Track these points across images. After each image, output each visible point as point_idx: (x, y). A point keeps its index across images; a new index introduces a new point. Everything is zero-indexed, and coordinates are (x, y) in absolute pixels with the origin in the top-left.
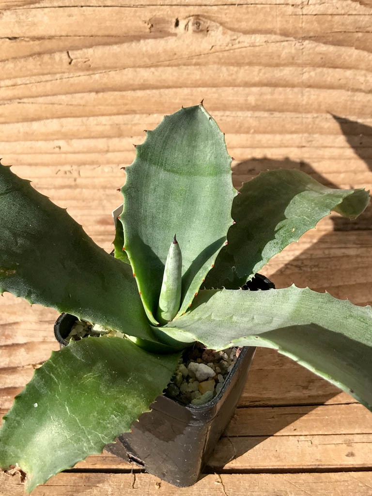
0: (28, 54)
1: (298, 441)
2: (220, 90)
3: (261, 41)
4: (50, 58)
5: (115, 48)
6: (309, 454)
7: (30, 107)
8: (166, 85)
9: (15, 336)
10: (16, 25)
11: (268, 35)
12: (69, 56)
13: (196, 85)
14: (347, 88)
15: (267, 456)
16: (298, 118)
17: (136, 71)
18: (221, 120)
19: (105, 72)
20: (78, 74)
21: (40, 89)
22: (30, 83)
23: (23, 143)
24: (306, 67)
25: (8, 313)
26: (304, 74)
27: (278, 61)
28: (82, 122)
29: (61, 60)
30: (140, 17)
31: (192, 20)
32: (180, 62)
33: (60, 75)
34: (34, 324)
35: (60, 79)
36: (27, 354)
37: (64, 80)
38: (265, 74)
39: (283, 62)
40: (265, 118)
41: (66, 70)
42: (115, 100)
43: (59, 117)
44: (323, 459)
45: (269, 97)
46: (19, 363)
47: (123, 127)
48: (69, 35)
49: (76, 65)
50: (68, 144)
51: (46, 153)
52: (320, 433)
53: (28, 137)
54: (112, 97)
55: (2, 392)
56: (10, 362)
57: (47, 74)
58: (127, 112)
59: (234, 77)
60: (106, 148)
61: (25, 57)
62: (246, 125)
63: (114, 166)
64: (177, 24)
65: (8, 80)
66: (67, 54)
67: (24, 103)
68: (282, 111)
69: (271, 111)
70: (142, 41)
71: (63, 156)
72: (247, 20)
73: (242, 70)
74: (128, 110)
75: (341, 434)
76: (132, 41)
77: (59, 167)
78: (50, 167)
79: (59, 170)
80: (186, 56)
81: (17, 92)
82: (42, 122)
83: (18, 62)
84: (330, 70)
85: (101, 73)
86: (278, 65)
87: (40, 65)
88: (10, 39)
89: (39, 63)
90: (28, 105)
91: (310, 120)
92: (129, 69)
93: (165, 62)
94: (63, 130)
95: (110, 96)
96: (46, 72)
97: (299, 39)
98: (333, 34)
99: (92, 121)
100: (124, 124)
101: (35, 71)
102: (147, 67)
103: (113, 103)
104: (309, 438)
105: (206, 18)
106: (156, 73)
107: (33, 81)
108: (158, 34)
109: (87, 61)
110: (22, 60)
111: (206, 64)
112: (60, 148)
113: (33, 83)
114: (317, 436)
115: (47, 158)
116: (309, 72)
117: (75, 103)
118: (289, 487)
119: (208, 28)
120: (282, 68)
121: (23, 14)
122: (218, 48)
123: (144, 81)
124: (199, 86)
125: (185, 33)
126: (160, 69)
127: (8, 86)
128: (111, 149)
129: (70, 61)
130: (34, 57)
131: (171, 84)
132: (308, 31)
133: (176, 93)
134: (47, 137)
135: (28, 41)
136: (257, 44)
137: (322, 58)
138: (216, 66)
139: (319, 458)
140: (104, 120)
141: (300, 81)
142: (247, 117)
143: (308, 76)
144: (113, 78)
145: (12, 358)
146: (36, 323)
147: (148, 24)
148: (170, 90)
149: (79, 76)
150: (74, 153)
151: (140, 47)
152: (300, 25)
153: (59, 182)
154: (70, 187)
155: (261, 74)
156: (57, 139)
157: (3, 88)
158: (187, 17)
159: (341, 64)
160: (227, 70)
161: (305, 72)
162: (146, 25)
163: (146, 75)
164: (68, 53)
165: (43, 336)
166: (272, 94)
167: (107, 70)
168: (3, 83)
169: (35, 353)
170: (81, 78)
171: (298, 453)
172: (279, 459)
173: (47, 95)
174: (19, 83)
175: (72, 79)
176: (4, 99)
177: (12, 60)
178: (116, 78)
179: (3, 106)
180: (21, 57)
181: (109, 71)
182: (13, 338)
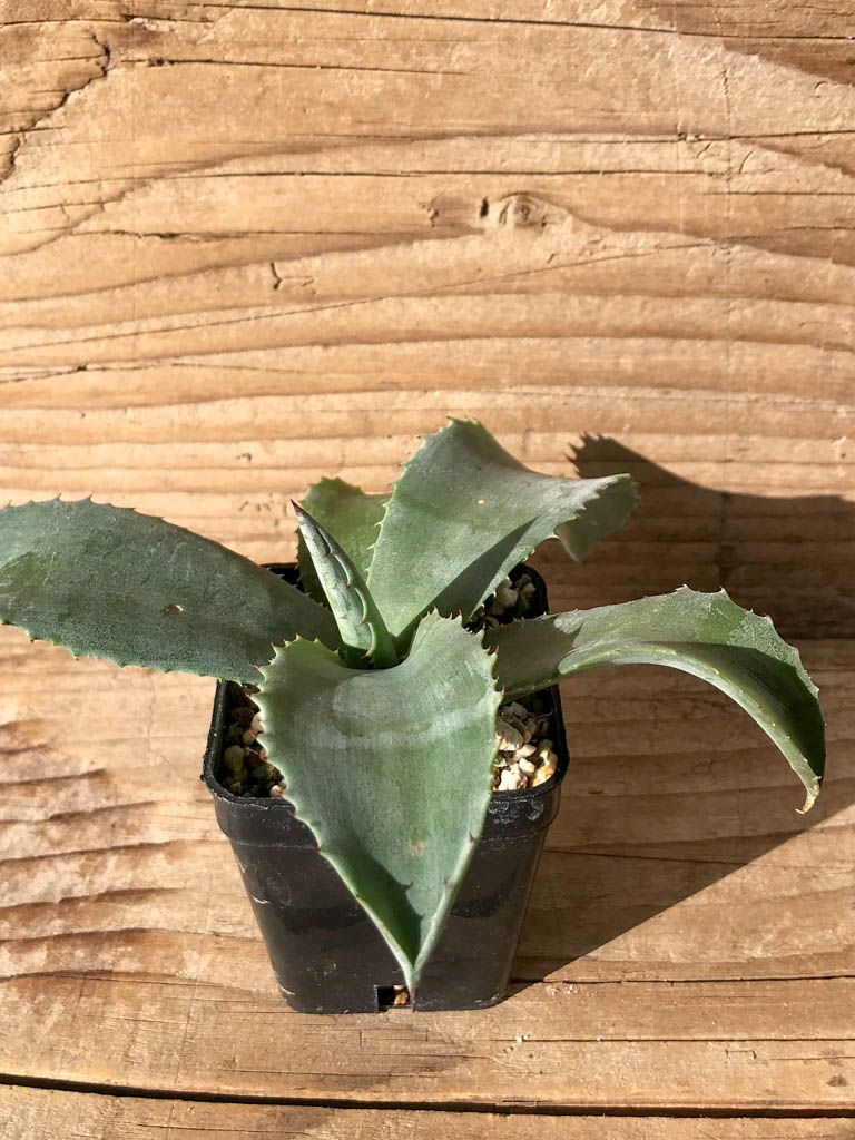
0: (196, 267)
1: (727, 1052)
2: (566, 342)
3: (647, 246)
4: (239, 277)
5: (365, 258)
6: (750, 1078)
7: (197, 375)
8: (460, 331)
9: (147, 828)
10: (176, 209)
11: (662, 234)
12: (275, 274)
13: (518, 333)
14: (815, 342)
16: (718, 401)
17: (402, 304)
18: (566, 404)
19: (343, 305)
20: (290, 310)
21: (216, 337)
22: (198, 326)
23: (178, 446)
24: (735, 298)
25: (134, 783)
26: (732, 314)
27: (680, 286)
28: (296, 406)
29: (259, 279)
30: (414, 197)
31: (514, 202)
32: (488, 287)
33: (257, 309)
34: (185, 805)
35: (256, 318)
36: (170, 863)
37: (263, 321)
38: (654, 311)
39: (690, 289)
40: (654, 400)
41: (268, 301)
42: (360, 360)
43: (251, 395)
44: (780, 1090)
45: (661, 358)
46: (152, 883)
47: (374, 417)
48: (276, 229)
49: (287, 290)
50: (267, 451)
51: (223, 468)
52: (773, 1037)
53: (191, 433)
54: (355, 355)
55: (116, 938)
56: (135, 879)
57: (230, 308)
58: (383, 386)
59: (593, 317)
60: (339, 459)
61: (189, 274)
62: (615, 415)
64: (484, 211)
65: (155, 319)
66: (269, 268)
67: (183, 365)
68: (687, 387)
69: (666, 386)
70: (416, 244)
71: (256, 473)
72: (621, 203)
73: (609, 304)
74: (384, 383)
75: (816, 1040)
76: (397, 243)
77: (247, 497)
78: (230, 496)
79: (247, 503)
80: (501, 275)
81: (171, 343)
82: (218, 404)
84: (784, 306)
85: (334, 307)
86: (679, 294)
87: (218, 289)
88: (162, 236)
89: (217, 285)
90: (191, 369)
91: (742, 406)
92: (388, 299)
93: (460, 287)
94: (258, 421)
95: (351, 353)
96: (228, 303)
97: (723, 241)
98: (789, 232)
99: (315, 402)
100: (377, 411)
101: (209, 302)
102: (424, 296)
103: (356, 368)
104: (749, 1046)
105: (541, 199)
106: (441, 308)
107: (203, 321)
108: (447, 230)
109: (309, 283)
110: (185, 280)
111: (539, 291)
112: (250, 457)
113: (202, 326)
114: (766, 1042)
115: (224, 478)
116: (742, 309)
117: (281, 366)
119: (544, 218)
120: (687, 300)
121: (188, 188)
122: (562, 259)
123: (418, 323)
124: (525, 336)
125: (499, 228)
126: (450, 300)
127: (153, 332)
128: (348, 460)
129: (276, 281)
130: (207, 273)
131: (469, 330)
132: (741, 226)
133: (479, 350)
134: (226, 435)
135: (197, 242)
136: (640, 251)
137: (767, 281)
138: (558, 296)
139: (770, 1087)
140: (336, 401)
141: (724, 325)
142: (617, 398)
143: (739, 317)
144: (358, 317)
145: (138, 871)
146: (190, 804)
147: (429, 210)
148: (467, 341)
149: (294, 312)
150: (277, 468)
151: (412, 255)
152: (725, 214)
153: (245, 526)
154: (265, 537)
155: (646, 313)
156: (245, 440)
157: (146, 336)
158: (504, 197)
159: (805, 291)
160: (580, 302)
161: (734, 309)
162: (425, 211)
163: (422, 311)
164: (272, 265)
165: (202, 831)
166: (668, 351)
167: (347, 303)
168: (144, 326)
169: (186, 863)
170: (296, 317)
171: (728, 1077)
172: (687, 1088)
173: (228, 351)
174: (177, 324)
175: (278, 319)
176: (145, 357)
177: (165, 280)
178: (364, 316)
179: (144, 371)
180: (183, 274)
181: (351, 304)
182: (141, 833)
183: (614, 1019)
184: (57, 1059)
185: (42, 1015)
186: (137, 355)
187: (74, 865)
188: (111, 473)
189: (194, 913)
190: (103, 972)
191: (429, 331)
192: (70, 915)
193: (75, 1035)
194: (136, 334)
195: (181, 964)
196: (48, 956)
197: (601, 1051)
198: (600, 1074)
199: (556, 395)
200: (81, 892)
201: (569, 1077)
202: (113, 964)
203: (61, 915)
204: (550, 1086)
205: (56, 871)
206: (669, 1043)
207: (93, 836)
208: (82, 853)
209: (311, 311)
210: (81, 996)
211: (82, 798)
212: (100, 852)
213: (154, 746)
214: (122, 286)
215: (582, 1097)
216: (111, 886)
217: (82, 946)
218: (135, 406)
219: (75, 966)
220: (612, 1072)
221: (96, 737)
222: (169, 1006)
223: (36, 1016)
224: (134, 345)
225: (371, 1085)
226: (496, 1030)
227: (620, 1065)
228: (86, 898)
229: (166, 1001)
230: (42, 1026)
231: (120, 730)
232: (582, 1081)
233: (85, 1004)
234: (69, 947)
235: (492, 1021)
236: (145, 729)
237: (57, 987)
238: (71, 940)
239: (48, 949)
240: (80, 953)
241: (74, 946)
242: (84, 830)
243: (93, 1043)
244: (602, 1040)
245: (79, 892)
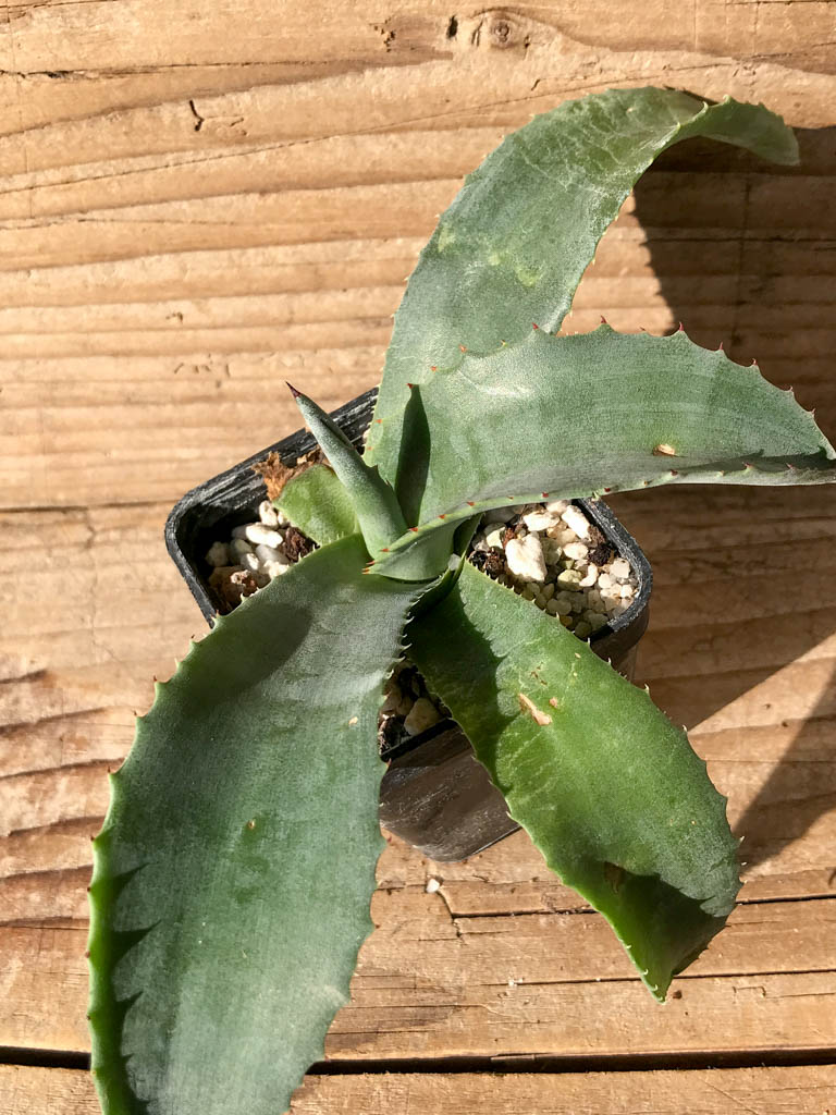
0: (97, 108)
1: (735, 989)
3: (654, 67)
4: (149, 118)
5: (305, 91)
6: (760, 1020)
7: (108, 229)
8: (425, 172)
9: (98, 741)
10: (65, 42)
11: (674, 53)
12: (195, 113)
15: (667, 1026)
17: (354, 143)
19: (281, 146)
20: (217, 154)
21: (130, 187)
22: (106, 176)
23: (95, 308)
25: (81, 686)
28: (230, 258)
29: (175, 121)
30: (362, 17)
31: (490, 20)
32: (458, 120)
33: (175, 155)
35: (176, 164)
37: (185, 166)
40: (657, 240)
41: (188, 145)
42: (305, 208)
43: (175, 251)
44: (792, 1034)
47: (325, 269)
48: (192, 62)
49: (211, 132)
50: (200, 310)
51: (150, 329)
52: (783, 969)
53: (109, 294)
54: (299, 202)
55: (74, 878)
56: (89, 804)
57: (143, 154)
58: (333, 235)
60: (287, 315)
61: (90, 117)
62: (611, 259)
63: (304, 353)
64: (452, 31)
65: (52, 171)
66: (189, 107)
67: (93, 220)
70: (368, 73)
71: (190, 334)
72: (622, 19)
74: (336, 232)
75: (828, 971)
76: (344, 72)
77: (180, 359)
78: (161, 359)
79: (182, 365)
80: (474, 105)
81: (76, 196)
82: (138, 262)
83: (73, 128)
85: (270, 148)
87: (126, 133)
88: (51, 75)
89: (124, 129)
90: (102, 224)
92: (337, 137)
93: (423, 120)
94: (187, 278)
95: (294, 201)
96: (141, 149)
97: (747, 61)
98: (829, 47)
99: (253, 256)
100: (328, 263)
101: (117, 149)
102: (380, 132)
103: (301, 216)
104: (758, 981)
105: (523, 15)
106: (401, 146)
107: (111, 170)
108: (407, 55)
109: (238, 122)
110: (84, 124)
112: (181, 317)
113: (110, 175)
114: (776, 977)
115: (152, 340)
117: (210, 217)
118: (719, 1102)
119: (527, 38)
121: (79, 16)
122: (550, 84)
123: (373, 164)
125: (471, 51)
126: (412, 136)
127: (51, 184)
128: (298, 315)
129: (196, 121)
130: (111, 115)
131: (436, 169)
132: (769, 42)
134: (151, 294)
135: (96, 79)
136: (645, 74)
137: (797, 105)
139: (781, 1030)
140: (280, 253)
142: (613, 240)
144: (300, 158)
145: (92, 794)
147: (383, 32)
148: (434, 182)
149: (220, 157)
150: (214, 327)
151: (363, 85)
152: (752, 29)
153: (181, 388)
154: (206, 399)
156: (174, 299)
157: (43, 189)
158: (477, 14)
162: (378, 33)
163: (377, 150)
164: (191, 103)
167: (286, 143)
168: (40, 178)
170: (224, 161)
171: (736, 1019)
172: (693, 1034)
173: (146, 203)
174: (80, 175)
175: (202, 165)
176: (46, 213)
177: (59, 124)
178: (307, 157)
179: (45, 229)
180: (82, 118)
181: (291, 145)
182: (93, 748)
183: (614, 955)
184: (20, 1026)
186: (35, 211)
187: (22, 789)
188: (20, 339)
190: (62, 920)
191: (388, 173)
192: (22, 851)
193: (36, 998)
194: (32, 188)
197: (600, 993)
198: (601, 1021)
200: (31, 821)
201: (568, 1027)
202: (72, 910)
203: (12, 852)
204: (548, 1037)
207: (39, 752)
208: (29, 774)
209: (242, 154)
210: (40, 949)
211: (24, 706)
212: (48, 772)
214: (8, 135)
215: (583, 1049)
216: (64, 814)
217: (36, 889)
218: (39, 267)
219: (30, 914)
220: (613, 1019)
221: (35, 630)
224: (30, 200)
225: (358, 1044)
226: (488, 973)
227: (621, 1010)
228: (36, 830)
231: (61, 620)
232: (581, 1029)
233: (45, 959)
234: (24, 891)
235: (484, 962)
236: (88, 618)
237: (13, 939)
238: (25, 882)
240: (35, 897)
241: (29, 889)
242: (28, 746)
243: (57, 1006)
244: (602, 981)
245: (29, 822)
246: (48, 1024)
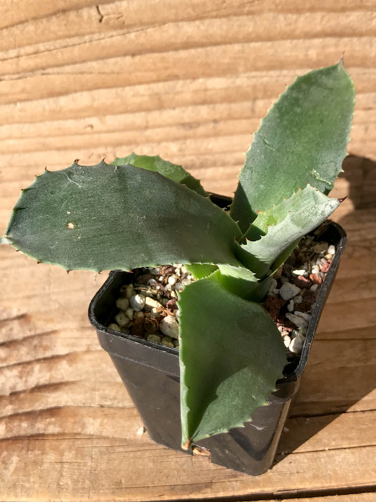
0: (51, 11)
2: (277, 43)
4: (78, 16)
7: (57, 79)
8: (214, 41)
9: (55, 346)
12: (99, 13)
13: (248, 39)
16: (364, 74)
17: (178, 26)
18: (277, 81)
19: (142, 30)
20: (110, 34)
21: (67, 55)
22: (55, 49)
23: (49, 123)
25: (44, 320)
27: (343, 4)
28: (117, 93)
29: (90, 17)
32: (229, 12)
33: (90, 36)
34: (74, 331)
35: (90, 41)
36: (70, 366)
37: (94, 42)
38: (328, 22)
39: (349, 6)
41: (96, 30)
42: (154, 63)
43: (90, 89)
45: (332, 50)
46: (62, 378)
47: (164, 97)
49: (107, 23)
50: (102, 122)
51: (77, 134)
53: (57, 115)
54: (151, 61)
55: (45, 414)
56: (51, 377)
57: (73, 36)
58: (168, 78)
59: (293, 27)
60: (145, 124)
61: (47, 17)
63: (154, 145)
65: (28, 47)
66: (96, 9)
67: (48, 74)
71: (96, 136)
73: (302, 18)
74: (169, 76)
77: (92, 151)
80: (237, 4)
81: (39, 61)
82: (71, 96)
83: (39, 23)
85: (137, 31)
86: (343, 10)
87: (65, 25)
89: (64, 22)
90: (53, 76)
92: (170, 23)
93: (212, 13)
94: (96, 104)
95: (149, 59)
96: (73, 33)
99: (128, 91)
100: (165, 94)
101: (60, 33)
102: (191, 20)
103: (152, 68)
106: (202, 27)
107: (58, 46)
109: (121, 17)
110: (44, 20)
111: (260, 12)
112: (92, 127)
113: (58, 49)
115: (78, 140)
117: (107, 70)
120: (348, 13)
123: (188, 37)
124: (252, 41)
126: (207, 21)
127: (28, 55)
128: (151, 123)
129: (100, 17)
130: (58, 15)
131: (218, 39)
133: (225, 52)
134: (77, 114)
138: (271, 15)
140: (141, 89)
141: (369, 27)
144: (151, 36)
145: (53, 372)
146: (77, 330)
148: (218, 47)
149: (112, 36)
150: (108, 132)
155: (324, 22)
156: (89, 116)
157: (24, 57)
160: (285, 18)
163: (190, 30)
164: (97, 7)
165: (86, 345)
166: (336, 45)
167: (144, 27)
168: (22, 51)
169: (80, 365)
170: (114, 39)
173: (74, 63)
174: (42, 49)
175: (103, 41)
176: (25, 71)
177: (32, 21)
178: (155, 35)
179: (24, 79)
180: (43, 17)
181: (147, 28)
182: (52, 350)
183: (334, 436)
184: (19, 490)
185: (7, 464)
186: (20, 69)
187: (15, 372)
188: (11, 142)
189: (88, 395)
190: (39, 435)
191: (195, 42)
192: (17, 402)
193: (27, 475)
194: (18, 57)
195: (83, 426)
196: (6, 428)
197: (328, 456)
198: (331, 470)
199: (271, 77)
201: (314, 474)
202: (45, 429)
203: (11, 403)
204: (303, 480)
205: (6, 376)
206: (367, 448)
207: (24, 353)
208: (19, 364)
209: (123, 34)
210: (28, 450)
211: (15, 331)
212: (29, 363)
213: (54, 297)
214: (7, 27)
215: (323, 485)
216: (38, 383)
217: (25, 420)
218: (21, 101)
219: (22, 433)
220: (337, 468)
221: (20, 295)
222: (79, 452)
223: (3, 465)
224: (17, 64)
225: (202, 489)
227: (341, 464)
228: (24, 391)
229: (77, 449)
230: (7, 471)
231: (33, 289)
232: (321, 475)
233: (31, 455)
234: (18, 421)
236: (47, 288)
237: (13, 446)
238: (19, 417)
239: (6, 424)
240: (24, 425)
241: (21, 421)
242: (18, 350)
243: (38, 479)
244: (329, 450)
245: (20, 387)
246: (34, 488)
